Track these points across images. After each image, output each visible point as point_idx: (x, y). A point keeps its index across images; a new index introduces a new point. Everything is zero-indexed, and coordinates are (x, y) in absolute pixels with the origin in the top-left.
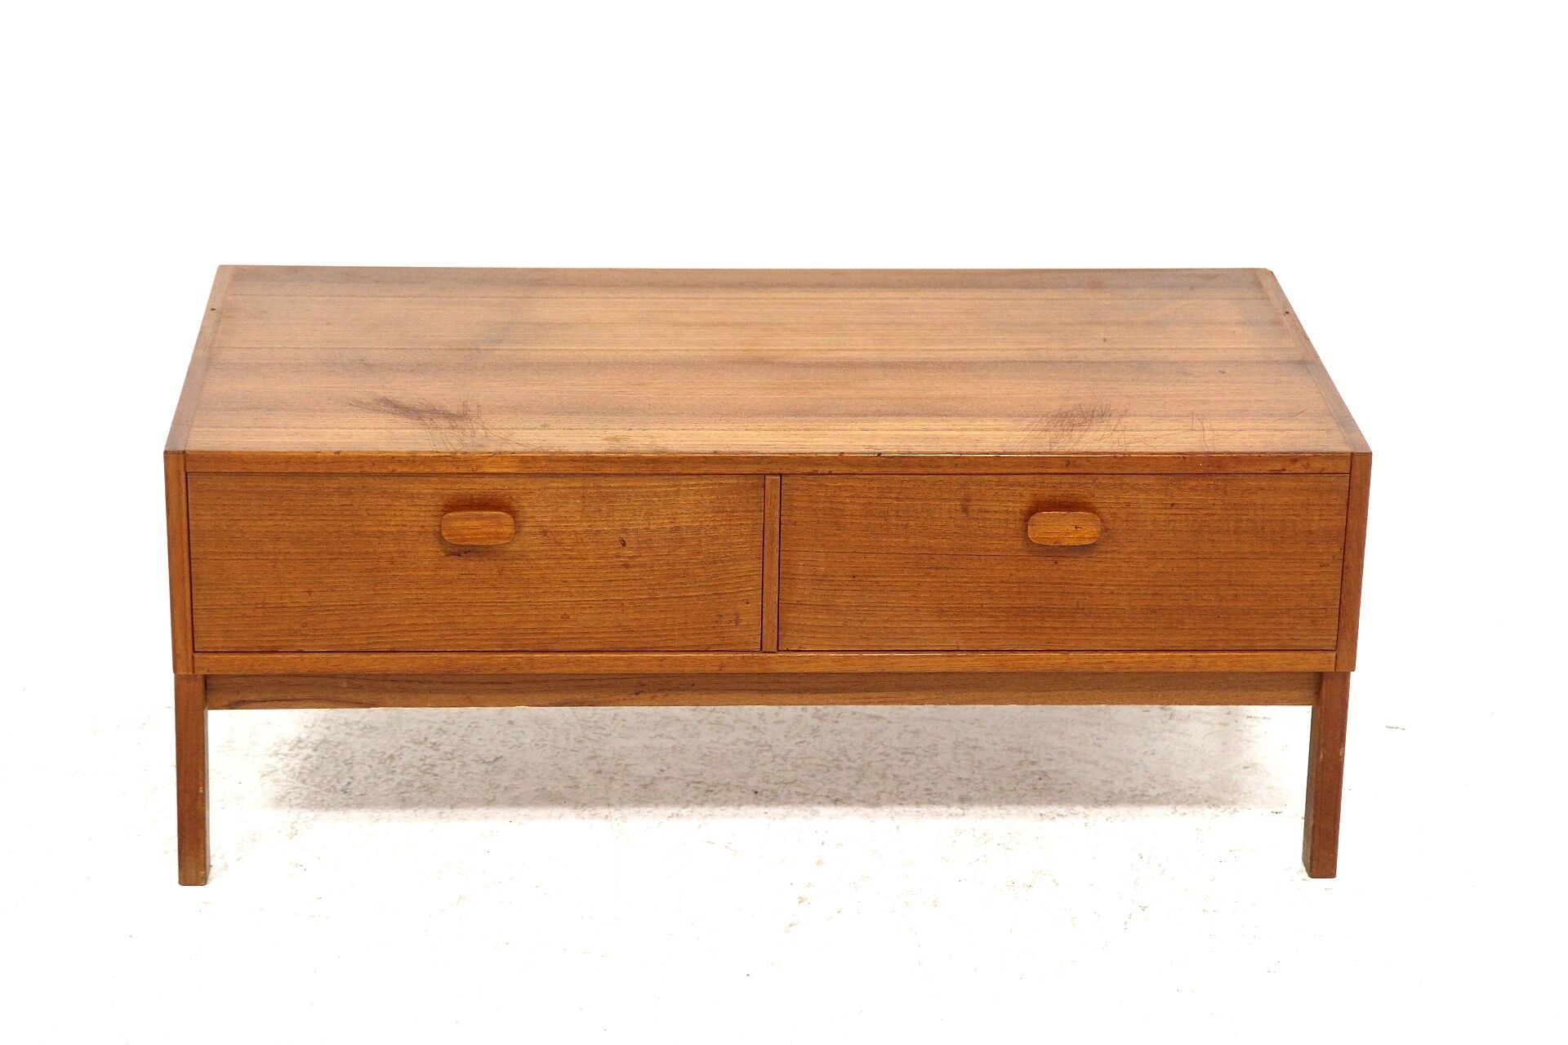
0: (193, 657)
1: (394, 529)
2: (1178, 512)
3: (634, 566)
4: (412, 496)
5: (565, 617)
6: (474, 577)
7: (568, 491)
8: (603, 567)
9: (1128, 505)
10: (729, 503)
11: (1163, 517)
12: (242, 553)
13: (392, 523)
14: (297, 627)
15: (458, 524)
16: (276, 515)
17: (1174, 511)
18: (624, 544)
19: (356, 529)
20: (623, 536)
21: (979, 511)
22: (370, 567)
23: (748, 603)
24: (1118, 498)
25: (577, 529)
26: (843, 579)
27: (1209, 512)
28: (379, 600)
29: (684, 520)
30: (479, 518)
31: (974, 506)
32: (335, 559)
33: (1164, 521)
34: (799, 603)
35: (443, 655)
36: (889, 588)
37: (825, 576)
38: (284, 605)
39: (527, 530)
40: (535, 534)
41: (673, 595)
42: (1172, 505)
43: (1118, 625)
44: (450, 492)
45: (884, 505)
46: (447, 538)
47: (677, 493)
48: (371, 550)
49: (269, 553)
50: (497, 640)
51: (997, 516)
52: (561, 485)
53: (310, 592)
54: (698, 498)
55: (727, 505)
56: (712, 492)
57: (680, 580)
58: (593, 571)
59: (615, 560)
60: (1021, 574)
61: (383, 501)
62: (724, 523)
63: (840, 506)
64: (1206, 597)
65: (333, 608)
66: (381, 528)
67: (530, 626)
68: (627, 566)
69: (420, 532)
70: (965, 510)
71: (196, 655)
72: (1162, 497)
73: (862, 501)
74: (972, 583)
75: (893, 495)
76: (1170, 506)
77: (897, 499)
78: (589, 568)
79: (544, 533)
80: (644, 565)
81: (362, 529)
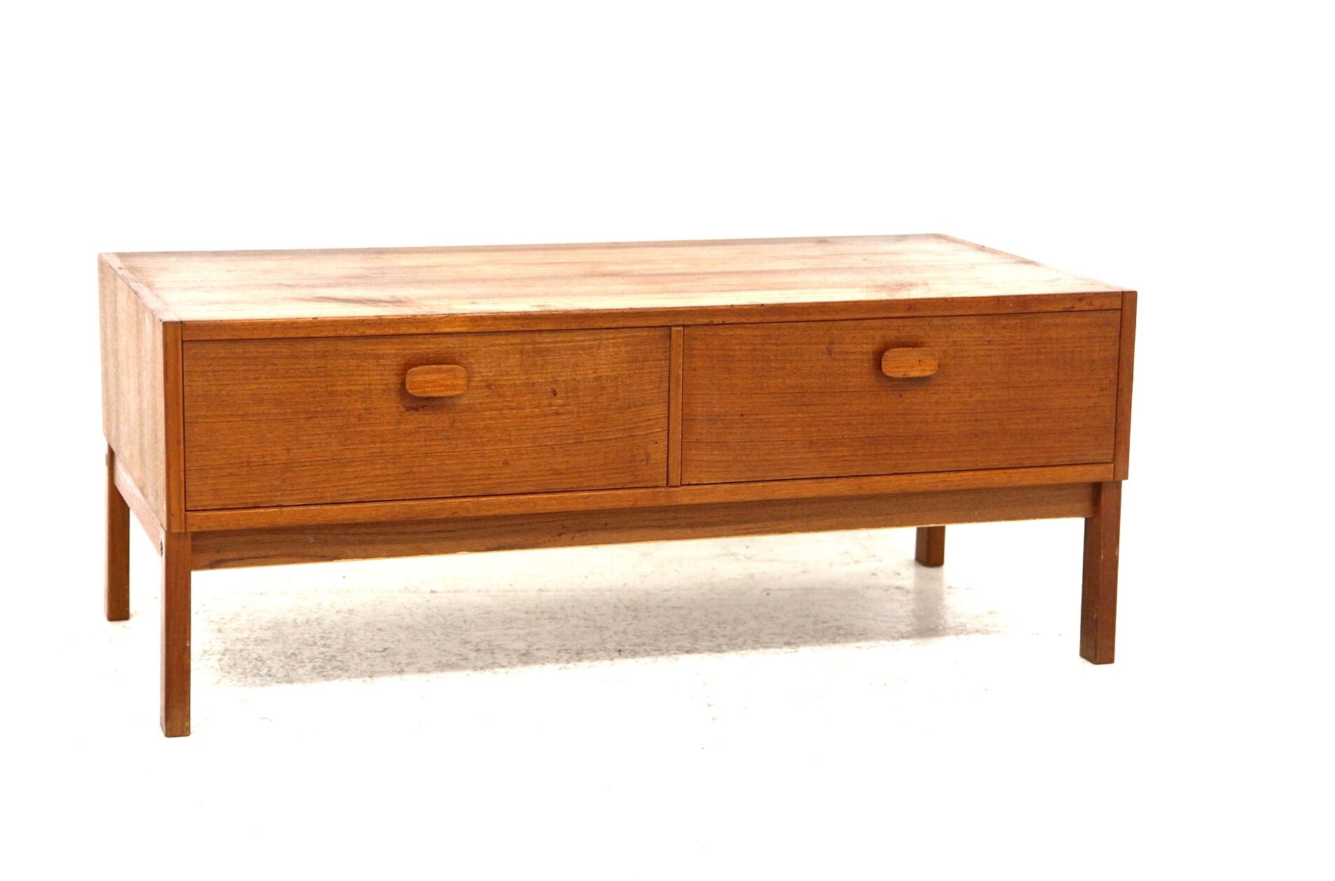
0: (185, 515)
1: (362, 388)
2: (993, 347)
3: (564, 414)
4: (378, 357)
5: (506, 463)
6: (429, 429)
7: (510, 347)
8: (537, 416)
9: (955, 343)
10: (641, 353)
11: (982, 353)
12: (231, 415)
13: (360, 383)
14: (277, 483)
15: (420, 378)
16: (260, 378)
17: (989, 347)
18: (555, 394)
19: (330, 389)
20: (554, 386)
21: (841, 353)
22: (340, 424)
23: (656, 443)
24: (947, 337)
25: (517, 382)
26: (734, 418)
27: (1016, 346)
28: (348, 454)
29: (604, 371)
30: (439, 371)
31: (836, 347)
32: (311, 418)
33: (983, 356)
34: (698, 441)
35: (403, 503)
36: (770, 425)
37: (719, 416)
38: (266, 463)
39: (474, 384)
40: (481, 388)
41: (596, 439)
42: (989, 342)
43: (950, 449)
44: (410, 352)
45: (766, 350)
46: (410, 391)
47: (599, 347)
48: (342, 408)
49: (254, 415)
50: (449, 487)
51: (855, 357)
52: (503, 342)
53: (288, 450)
54: (616, 349)
55: (640, 355)
56: (627, 345)
57: (601, 425)
58: (529, 419)
59: (547, 409)
60: (874, 407)
61: (353, 362)
62: (637, 371)
63: (731, 353)
64: (1015, 421)
65: (309, 463)
66: (350, 388)
67: (476, 472)
68: (557, 414)
69: (384, 391)
70: (830, 352)
71: (188, 514)
72: (982, 335)
73: (749, 348)
74: (836, 416)
75: (773, 341)
76: (986, 343)
77: (776, 344)
78: (527, 417)
79: (489, 387)
80: (572, 412)
81: (334, 389)
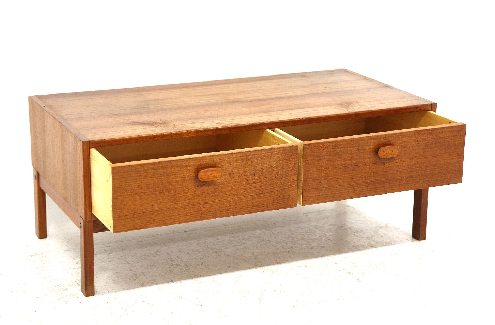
1: (181, 179)
2: (419, 143)
3: (258, 183)
4: (187, 166)
5: (236, 204)
6: (207, 193)
7: (237, 158)
8: (248, 184)
9: (405, 142)
10: (287, 156)
11: (415, 145)
12: (130, 194)
13: (180, 177)
14: (148, 219)
15: (204, 174)
16: (141, 179)
17: (418, 143)
18: (254, 175)
19: (168, 181)
20: (254, 172)
21: (362, 150)
22: (173, 194)
23: (293, 191)
24: (402, 140)
25: (240, 171)
26: (322, 178)
27: (428, 141)
28: (176, 206)
29: (273, 164)
30: (211, 171)
31: (361, 148)
32: (161, 192)
33: (415, 146)
34: (308, 189)
36: (336, 180)
37: (317, 178)
38: (144, 212)
39: (224, 174)
40: (227, 175)
41: (270, 191)
42: (417, 140)
43: (402, 183)
44: (199, 163)
45: (334, 151)
46: (200, 180)
48: (173, 188)
49: (139, 193)
50: (214, 215)
51: (367, 151)
52: (235, 156)
53: (152, 206)
54: (278, 155)
55: (287, 157)
57: (272, 186)
58: (245, 186)
59: (252, 181)
60: (375, 170)
61: (177, 169)
62: (286, 163)
63: (321, 153)
64: (427, 170)
65: (160, 211)
66: (176, 179)
67: (224, 208)
68: (255, 183)
69: (189, 179)
70: (358, 150)
72: (415, 138)
73: (328, 150)
74: (360, 174)
75: (337, 147)
76: (416, 141)
77: (338, 148)
78: (243, 185)
79: (229, 174)
80: (261, 182)
81: (170, 180)
